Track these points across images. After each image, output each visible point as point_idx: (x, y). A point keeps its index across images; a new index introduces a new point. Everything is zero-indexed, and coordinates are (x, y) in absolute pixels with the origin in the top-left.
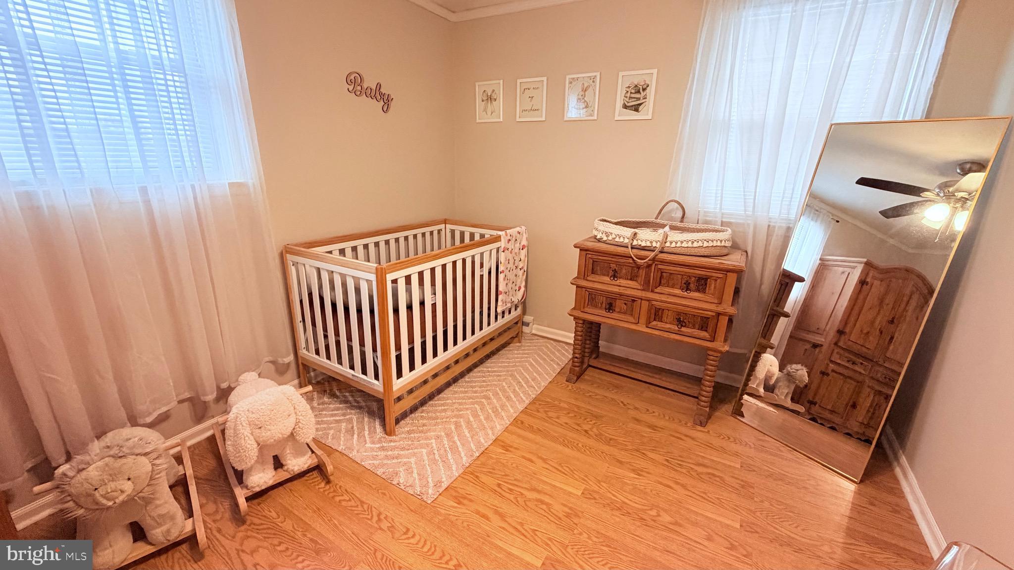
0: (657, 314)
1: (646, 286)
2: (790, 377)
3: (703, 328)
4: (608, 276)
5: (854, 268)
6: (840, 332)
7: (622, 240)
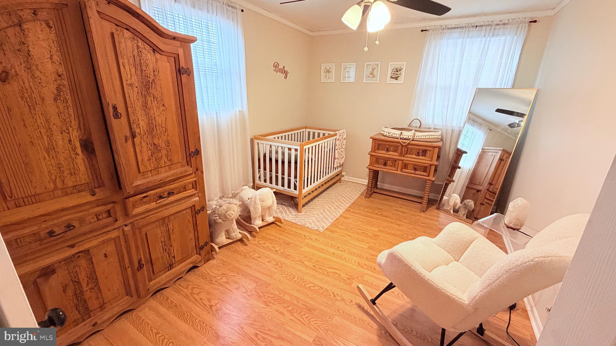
0: (405, 166)
1: (401, 154)
2: (466, 206)
3: (425, 171)
4: (384, 150)
5: (497, 153)
6: (490, 184)
7: (395, 135)
